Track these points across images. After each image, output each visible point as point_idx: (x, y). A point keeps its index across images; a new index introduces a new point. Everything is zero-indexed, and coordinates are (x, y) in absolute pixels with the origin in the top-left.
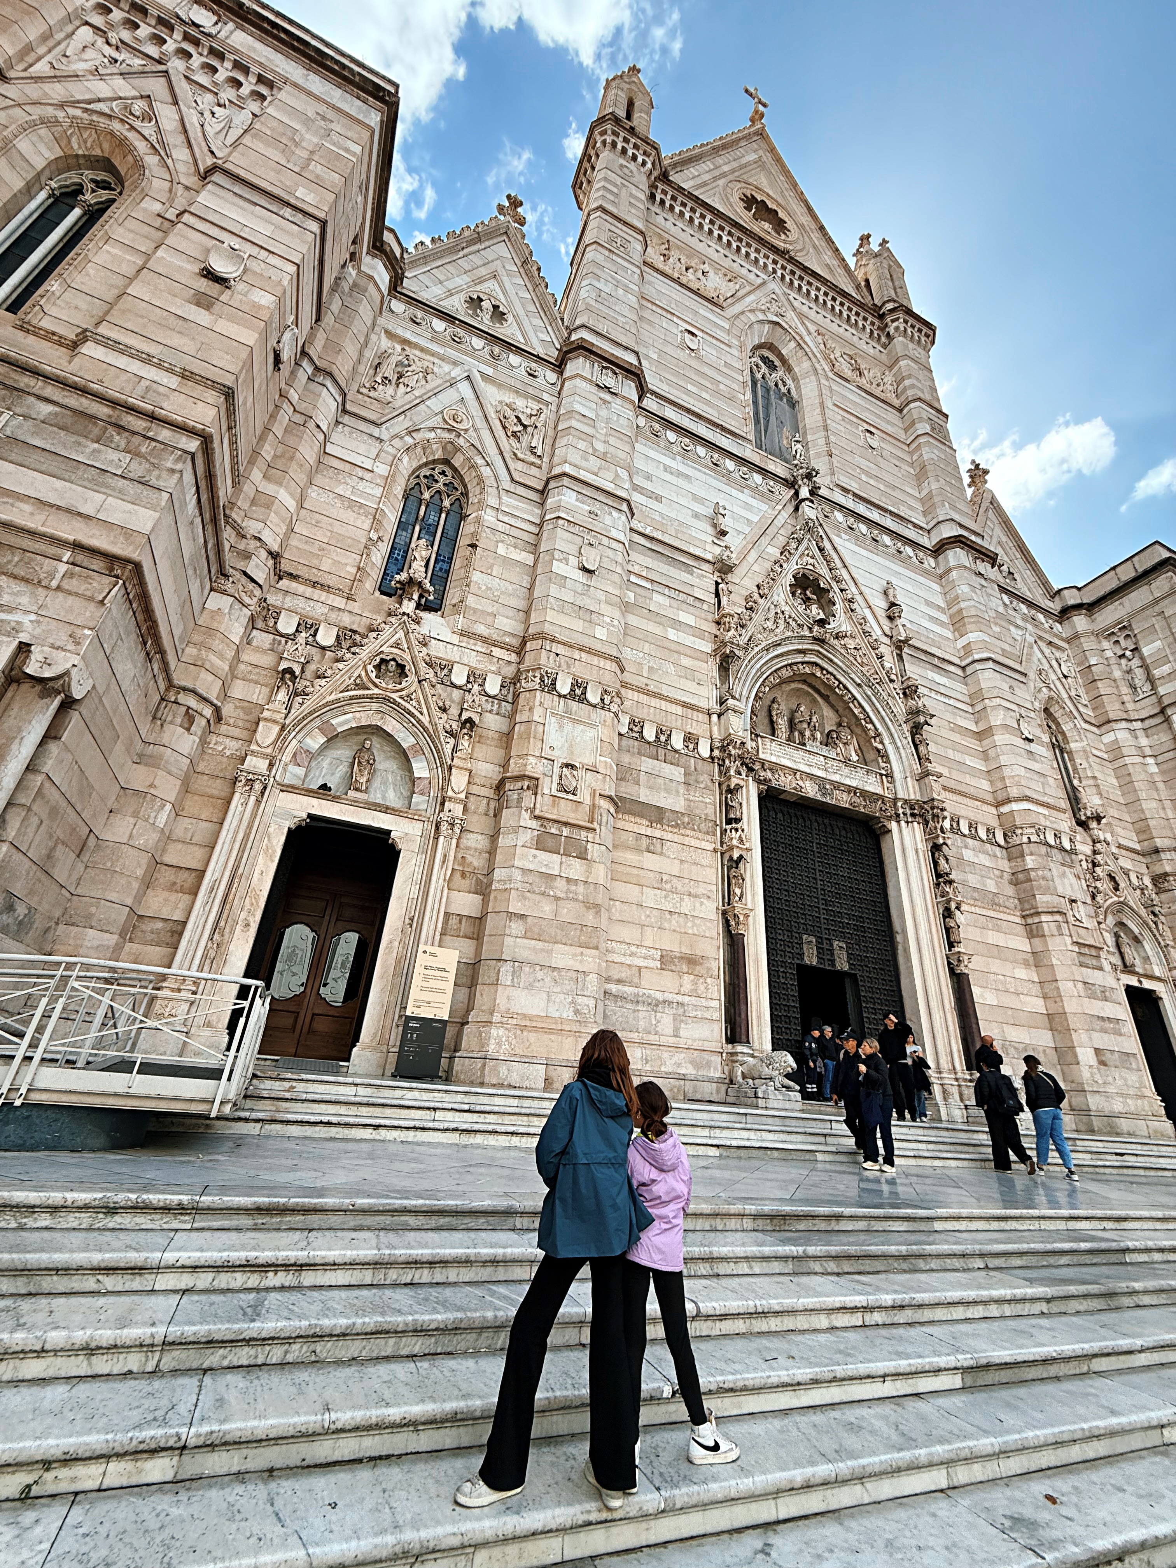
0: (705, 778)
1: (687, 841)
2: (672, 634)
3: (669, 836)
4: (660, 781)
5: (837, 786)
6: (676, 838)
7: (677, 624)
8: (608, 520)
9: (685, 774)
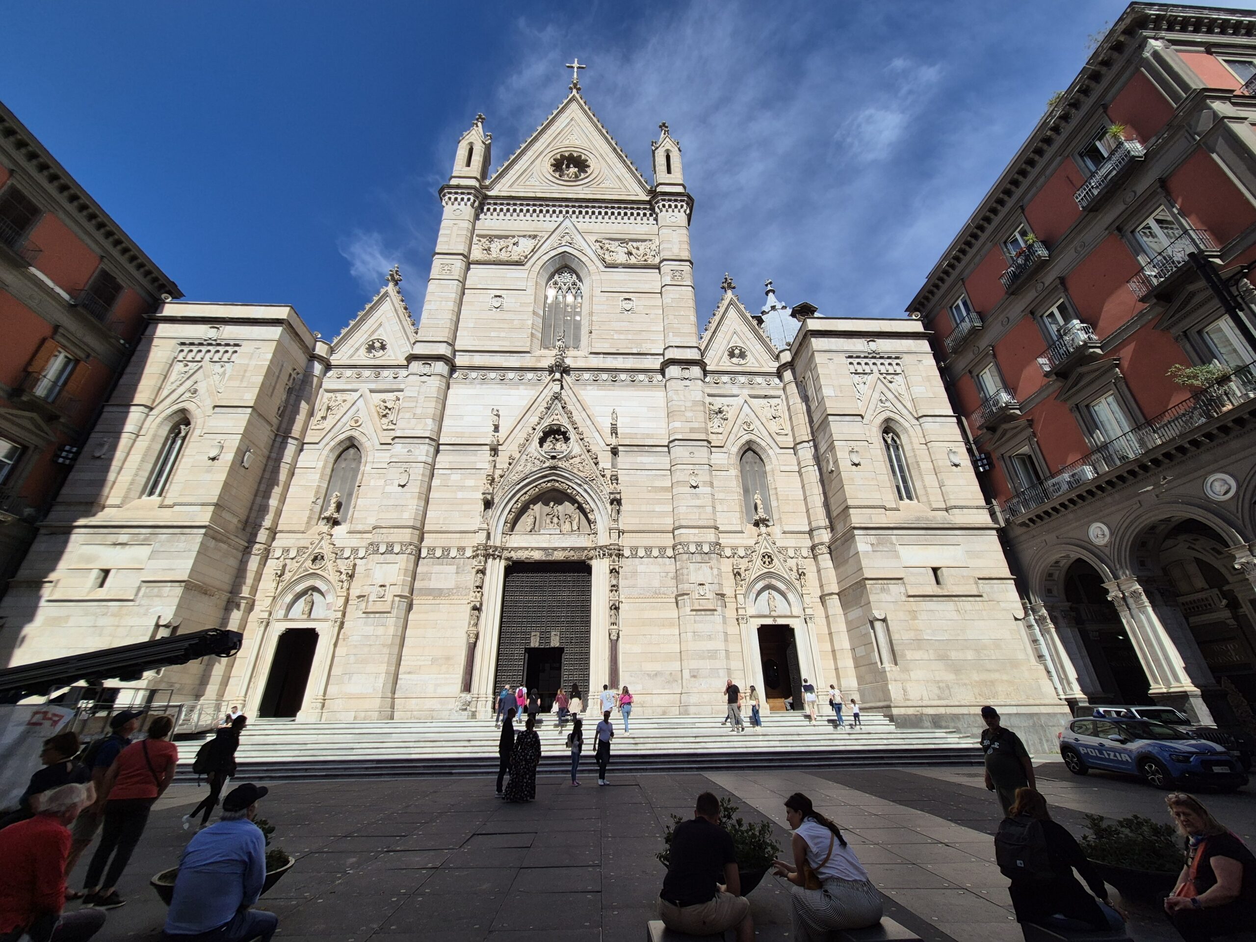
0: (469, 568)
1: (453, 602)
2: (460, 495)
3: (443, 602)
4: (442, 575)
5: (555, 549)
6: (447, 602)
7: (462, 488)
8: (417, 452)
9: (457, 568)
